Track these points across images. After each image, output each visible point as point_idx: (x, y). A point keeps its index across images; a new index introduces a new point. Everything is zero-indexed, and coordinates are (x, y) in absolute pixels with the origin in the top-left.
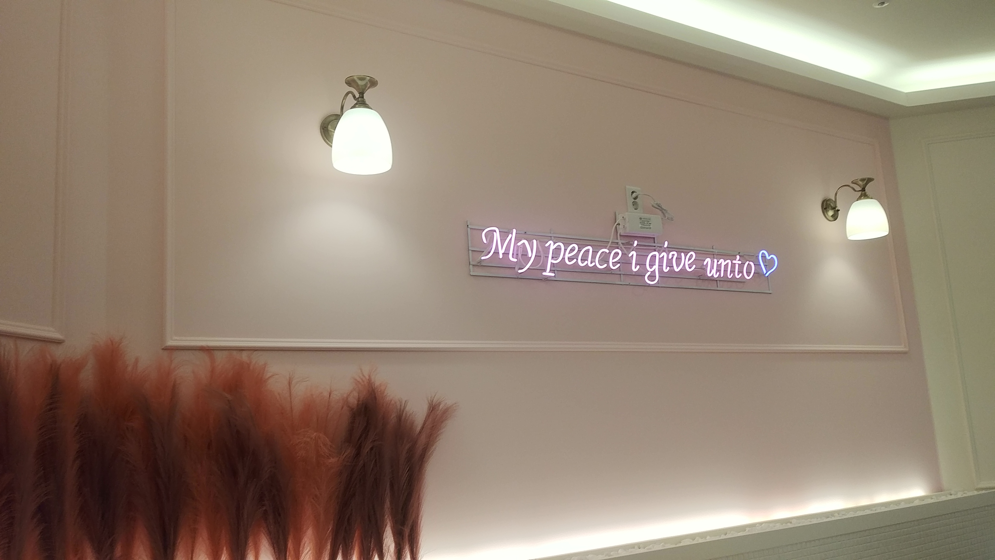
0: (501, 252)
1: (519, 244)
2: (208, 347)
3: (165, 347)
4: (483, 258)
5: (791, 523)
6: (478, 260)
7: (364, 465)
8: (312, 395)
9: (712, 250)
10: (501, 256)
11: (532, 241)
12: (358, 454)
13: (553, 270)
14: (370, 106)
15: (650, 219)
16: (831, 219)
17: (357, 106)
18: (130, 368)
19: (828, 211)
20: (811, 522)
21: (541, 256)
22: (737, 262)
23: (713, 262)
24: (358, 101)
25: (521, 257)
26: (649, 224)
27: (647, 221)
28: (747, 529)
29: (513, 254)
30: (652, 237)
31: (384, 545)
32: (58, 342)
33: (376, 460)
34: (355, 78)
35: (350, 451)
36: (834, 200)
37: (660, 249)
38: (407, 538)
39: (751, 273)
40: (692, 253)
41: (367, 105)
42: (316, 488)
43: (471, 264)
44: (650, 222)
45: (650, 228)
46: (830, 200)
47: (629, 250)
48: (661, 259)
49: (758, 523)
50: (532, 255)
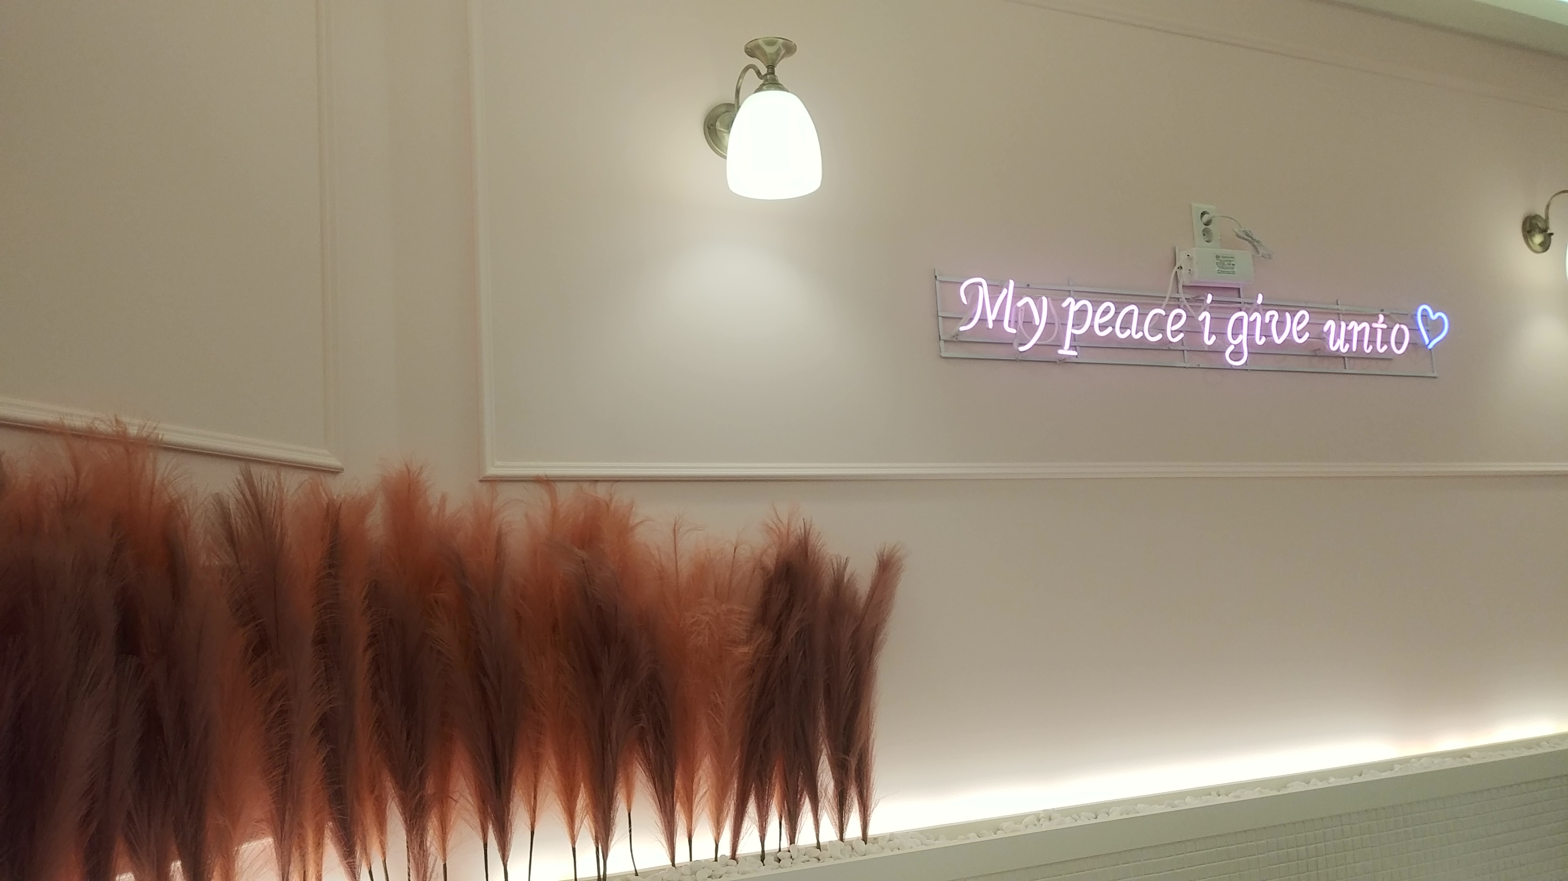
0: (991, 317)
1: (1020, 304)
2: (546, 476)
3: (483, 478)
4: (962, 329)
5: (1469, 757)
6: (953, 333)
7: (787, 657)
8: (708, 550)
9: (1336, 307)
10: (991, 325)
11: (1039, 300)
12: (777, 642)
13: (1074, 346)
14: (785, 86)
15: (1233, 258)
16: (1539, 249)
17: (764, 88)
18: (434, 511)
19: (1534, 235)
20: (1503, 755)
21: (1054, 324)
22: (1380, 325)
23: (1338, 327)
24: (767, 80)
25: (1023, 325)
26: (1231, 266)
27: (1227, 261)
28: (1397, 767)
29: (1010, 321)
30: (1235, 287)
31: (819, 784)
32: (334, 472)
33: (804, 652)
34: (760, 42)
35: (764, 636)
36: (1544, 217)
37: (1250, 308)
38: (853, 772)
39: (1402, 343)
40: (1303, 312)
41: (780, 86)
42: (717, 695)
43: (941, 338)
44: (1233, 263)
45: (1234, 273)
46: (1536, 217)
47: (1199, 309)
48: (1252, 325)
49: (1413, 758)
50: (1041, 322)
